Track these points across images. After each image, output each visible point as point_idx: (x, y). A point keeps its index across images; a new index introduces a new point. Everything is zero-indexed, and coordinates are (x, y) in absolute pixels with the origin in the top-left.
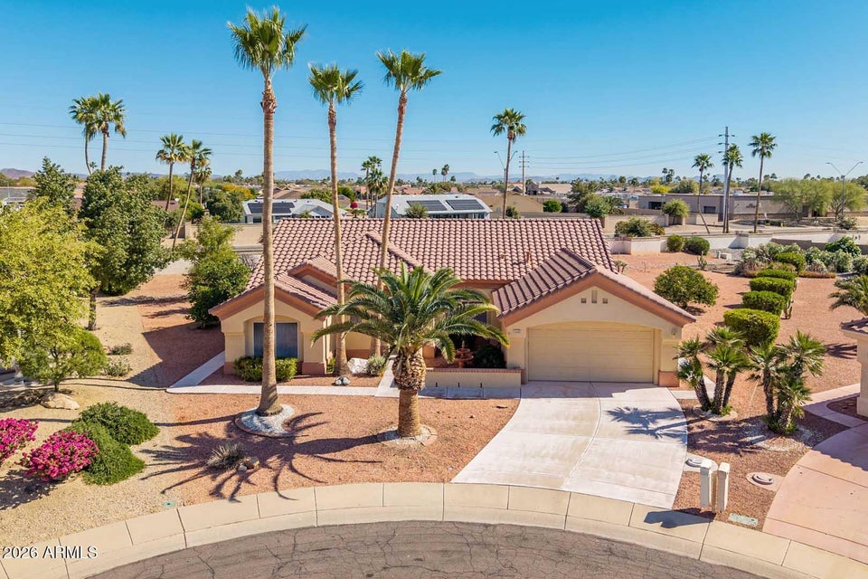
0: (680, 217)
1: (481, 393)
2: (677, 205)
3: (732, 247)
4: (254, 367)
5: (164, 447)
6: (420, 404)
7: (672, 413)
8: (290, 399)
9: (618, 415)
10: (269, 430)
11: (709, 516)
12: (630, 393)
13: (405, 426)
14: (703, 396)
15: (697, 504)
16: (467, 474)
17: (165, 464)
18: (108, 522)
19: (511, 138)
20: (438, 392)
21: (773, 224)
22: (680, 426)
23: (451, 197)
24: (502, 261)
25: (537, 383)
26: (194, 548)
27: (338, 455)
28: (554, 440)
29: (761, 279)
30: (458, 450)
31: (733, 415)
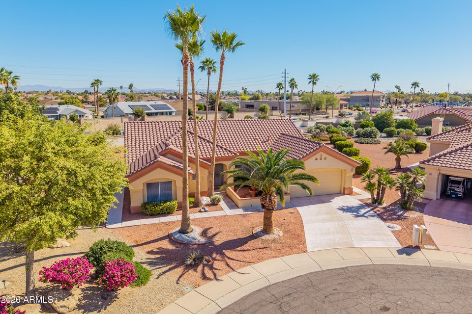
2: (265, 106)
3: (301, 127)
4: (155, 208)
5: (147, 259)
8: (198, 222)
10: (197, 241)
11: (417, 248)
15: (410, 243)
16: (310, 247)
17: (159, 268)
18: (166, 306)
19: (209, 73)
21: (303, 114)
22: (371, 212)
23: (153, 103)
24: (256, 140)
26: (226, 308)
27: (245, 247)
29: (341, 142)
30: (296, 236)
31: (385, 204)
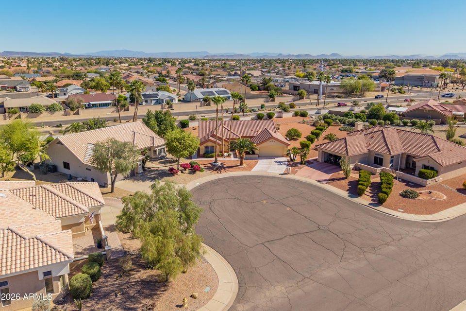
0: (303, 97)
1: (251, 159)
2: (302, 92)
3: (316, 114)
4: (208, 155)
5: (204, 168)
6: (243, 161)
7: (286, 161)
8: (219, 160)
9: (276, 162)
10: (219, 165)
12: (279, 158)
13: (241, 164)
14: (291, 159)
15: (286, 173)
16: (252, 170)
17: (207, 170)
20: (247, 159)
21: (339, 97)
22: (286, 163)
23: (217, 89)
24: (252, 131)
25: (261, 157)
27: (233, 168)
28: (265, 166)
30: (250, 168)
31: (296, 162)
